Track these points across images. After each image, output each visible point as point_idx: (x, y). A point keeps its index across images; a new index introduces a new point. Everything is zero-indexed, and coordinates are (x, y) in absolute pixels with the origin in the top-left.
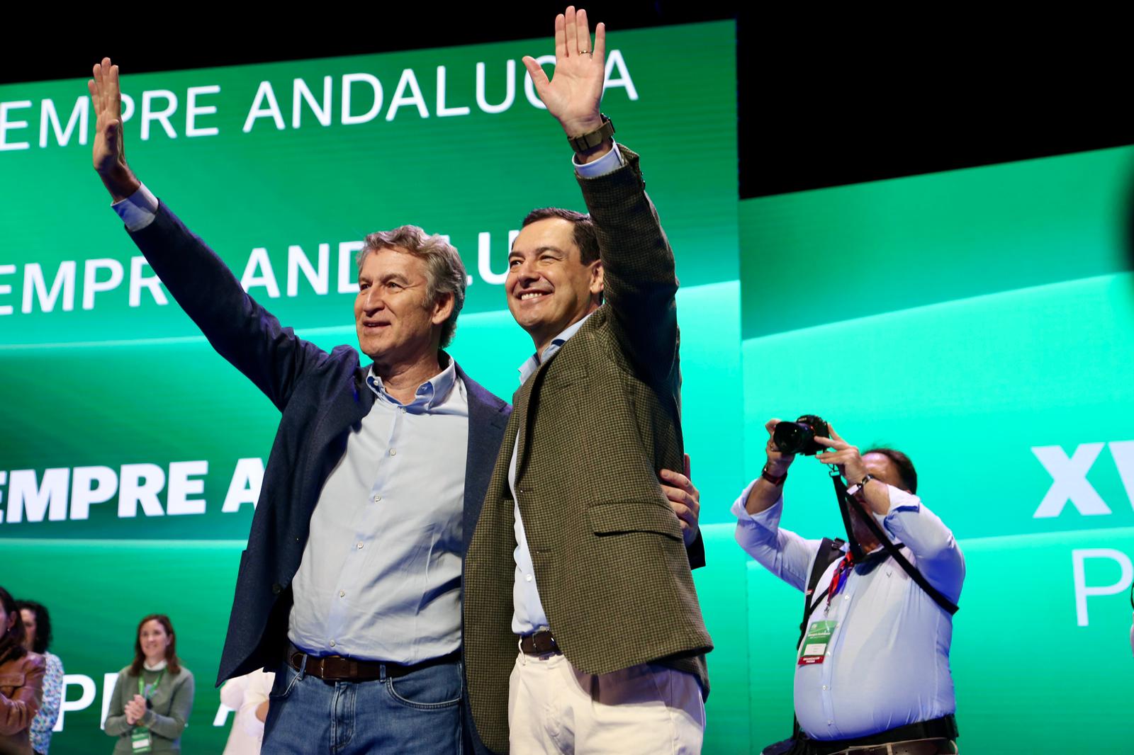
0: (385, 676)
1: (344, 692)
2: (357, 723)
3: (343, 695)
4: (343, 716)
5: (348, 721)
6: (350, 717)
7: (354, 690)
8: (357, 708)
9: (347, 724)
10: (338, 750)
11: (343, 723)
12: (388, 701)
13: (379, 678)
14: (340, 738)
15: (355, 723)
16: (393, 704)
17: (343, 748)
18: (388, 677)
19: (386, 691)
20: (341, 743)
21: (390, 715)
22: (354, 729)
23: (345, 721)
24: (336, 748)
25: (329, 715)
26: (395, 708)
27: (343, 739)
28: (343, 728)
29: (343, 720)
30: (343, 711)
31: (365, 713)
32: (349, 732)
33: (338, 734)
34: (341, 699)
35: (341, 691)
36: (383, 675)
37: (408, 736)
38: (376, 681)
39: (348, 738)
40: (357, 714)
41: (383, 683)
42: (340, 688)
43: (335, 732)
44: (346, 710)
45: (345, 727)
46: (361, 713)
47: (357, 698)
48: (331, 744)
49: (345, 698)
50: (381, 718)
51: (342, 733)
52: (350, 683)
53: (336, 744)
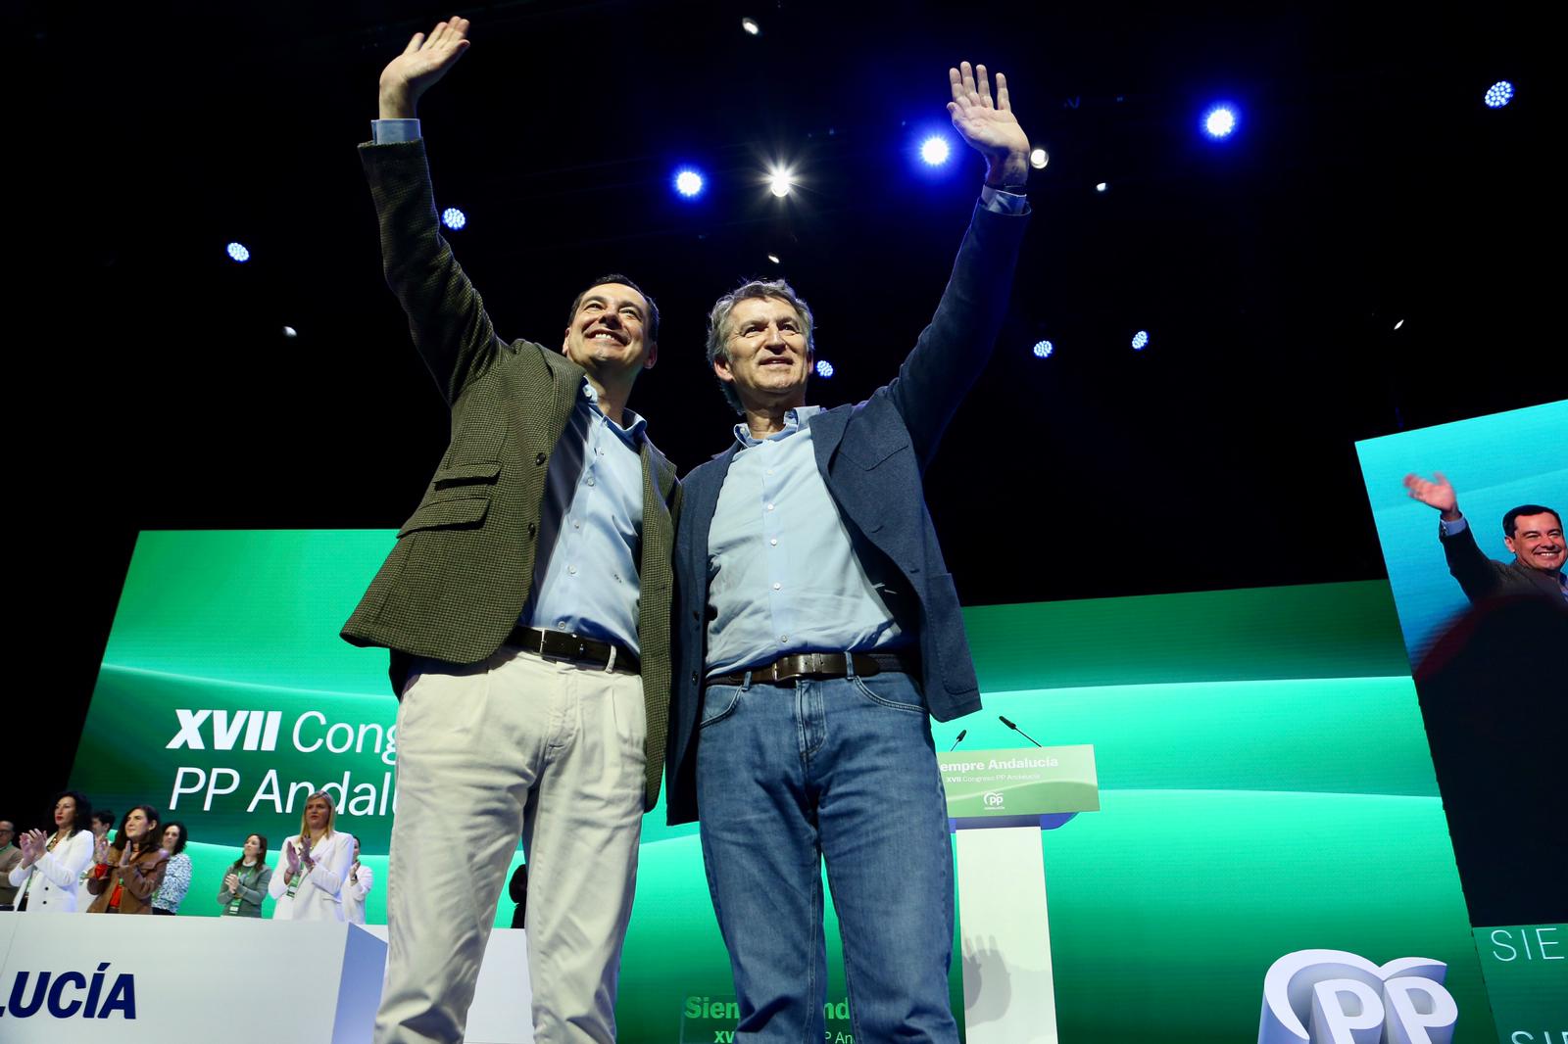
0: (852, 673)
1: (807, 691)
2: (828, 723)
3: (807, 695)
4: (810, 716)
5: (816, 722)
6: (819, 717)
7: (818, 689)
8: (825, 706)
9: (815, 725)
10: (811, 755)
11: (812, 725)
12: (860, 698)
13: (844, 675)
14: (812, 741)
15: (825, 723)
16: (866, 702)
17: (815, 752)
18: (855, 675)
19: (857, 689)
20: (812, 747)
21: (866, 714)
22: (826, 729)
23: (814, 722)
24: (807, 754)
25: (794, 718)
26: (868, 706)
27: (815, 742)
28: (812, 731)
29: (810, 721)
30: (810, 710)
31: (835, 712)
32: (820, 734)
33: (808, 737)
34: (805, 698)
35: (804, 690)
36: (850, 671)
37: (888, 735)
38: (843, 680)
39: (820, 741)
40: (826, 713)
41: (852, 680)
42: (802, 687)
43: (804, 736)
44: (813, 709)
45: (814, 729)
46: (831, 712)
47: (824, 696)
48: (801, 750)
49: (810, 697)
50: (856, 716)
51: (813, 735)
52: (813, 682)
53: (807, 748)
